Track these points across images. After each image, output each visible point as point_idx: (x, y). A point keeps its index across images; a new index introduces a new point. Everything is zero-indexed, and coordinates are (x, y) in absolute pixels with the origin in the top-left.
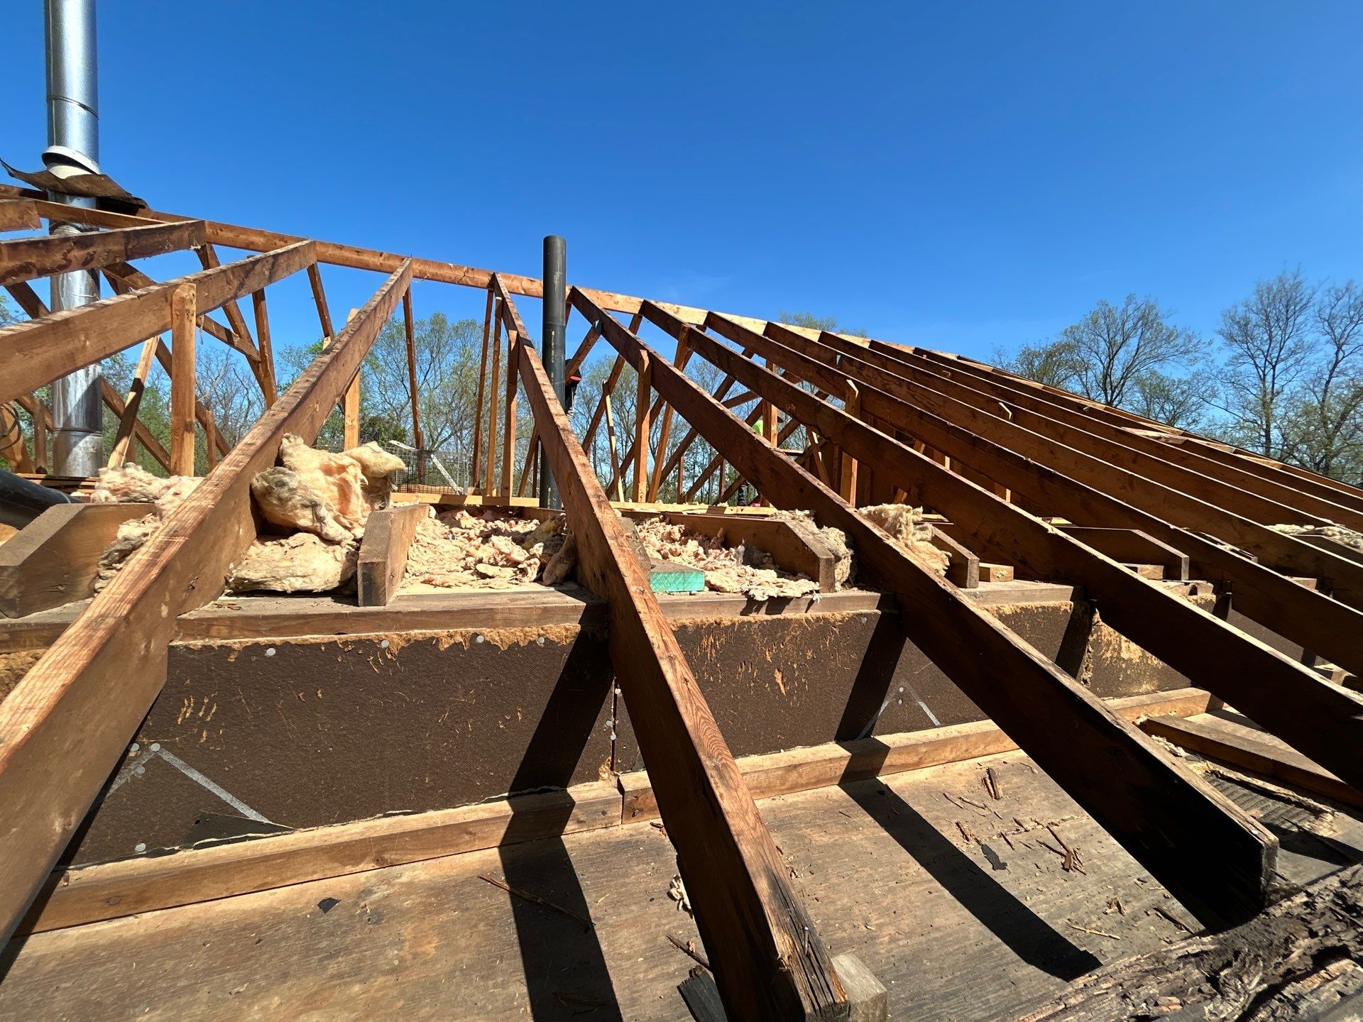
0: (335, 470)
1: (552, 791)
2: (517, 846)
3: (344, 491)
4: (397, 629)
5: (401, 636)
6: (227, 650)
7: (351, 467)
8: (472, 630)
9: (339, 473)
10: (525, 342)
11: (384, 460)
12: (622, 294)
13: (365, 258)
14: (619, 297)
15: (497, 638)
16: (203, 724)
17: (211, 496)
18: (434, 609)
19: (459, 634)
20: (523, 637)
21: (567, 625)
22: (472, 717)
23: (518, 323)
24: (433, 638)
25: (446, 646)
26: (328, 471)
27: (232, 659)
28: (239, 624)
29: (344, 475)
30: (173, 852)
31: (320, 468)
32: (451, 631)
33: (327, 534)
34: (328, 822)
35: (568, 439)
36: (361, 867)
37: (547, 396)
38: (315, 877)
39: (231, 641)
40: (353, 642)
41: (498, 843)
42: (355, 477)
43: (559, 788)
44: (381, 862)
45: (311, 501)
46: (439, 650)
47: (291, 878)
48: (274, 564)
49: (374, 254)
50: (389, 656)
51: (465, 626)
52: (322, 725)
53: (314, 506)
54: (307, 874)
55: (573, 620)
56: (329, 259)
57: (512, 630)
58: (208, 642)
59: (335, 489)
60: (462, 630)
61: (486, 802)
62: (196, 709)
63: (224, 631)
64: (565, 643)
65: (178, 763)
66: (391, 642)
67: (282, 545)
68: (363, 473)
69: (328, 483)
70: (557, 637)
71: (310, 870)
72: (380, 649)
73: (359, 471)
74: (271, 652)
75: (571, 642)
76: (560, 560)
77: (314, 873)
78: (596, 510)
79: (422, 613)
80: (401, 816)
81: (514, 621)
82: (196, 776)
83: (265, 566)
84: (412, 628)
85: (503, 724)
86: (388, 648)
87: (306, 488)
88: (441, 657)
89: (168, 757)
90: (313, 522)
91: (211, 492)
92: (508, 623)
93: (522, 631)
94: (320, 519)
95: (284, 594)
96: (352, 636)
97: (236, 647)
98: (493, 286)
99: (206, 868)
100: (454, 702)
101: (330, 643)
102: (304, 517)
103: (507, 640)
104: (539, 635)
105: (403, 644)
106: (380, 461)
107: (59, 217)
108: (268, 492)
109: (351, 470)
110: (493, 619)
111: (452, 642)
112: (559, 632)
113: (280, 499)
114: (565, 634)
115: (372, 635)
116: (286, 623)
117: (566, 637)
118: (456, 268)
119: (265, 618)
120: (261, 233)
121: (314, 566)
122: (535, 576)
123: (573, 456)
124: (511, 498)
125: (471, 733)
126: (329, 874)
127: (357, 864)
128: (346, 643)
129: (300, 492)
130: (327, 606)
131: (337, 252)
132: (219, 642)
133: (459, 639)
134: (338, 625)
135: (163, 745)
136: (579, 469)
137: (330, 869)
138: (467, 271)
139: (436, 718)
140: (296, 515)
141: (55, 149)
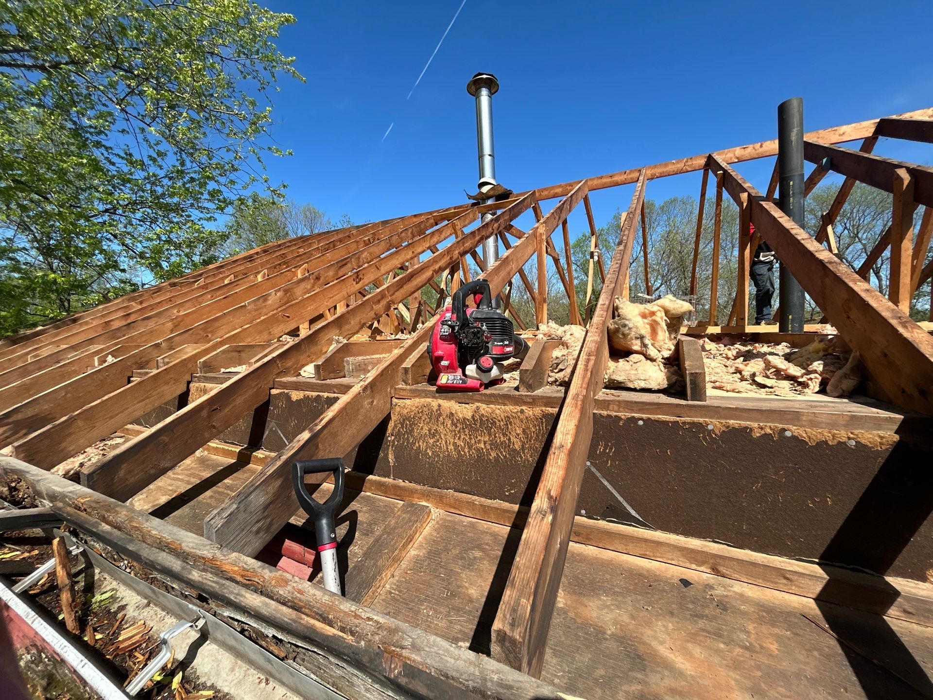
0: (648, 315)
1: (867, 573)
2: (834, 605)
3: (654, 326)
4: (718, 418)
5: (722, 423)
6: (618, 418)
7: (658, 312)
8: (781, 426)
9: (651, 317)
10: (759, 199)
11: (680, 306)
12: (848, 123)
13: (616, 179)
14: (844, 128)
15: (804, 435)
16: (609, 457)
17: (597, 335)
18: (746, 407)
19: (769, 427)
20: (831, 437)
21: (881, 433)
22: (782, 491)
23: (745, 186)
24: (747, 428)
25: (758, 435)
26: (644, 316)
27: (621, 423)
28: (623, 405)
29: (654, 317)
30: (597, 519)
31: (640, 315)
32: (761, 424)
33: (649, 355)
34: (675, 531)
35: (839, 270)
36: (702, 568)
37: (799, 238)
38: (673, 562)
39: (620, 414)
40: (688, 423)
41: (814, 597)
42: (662, 318)
43: (874, 573)
44: (715, 571)
45: (640, 335)
46: (752, 436)
47: (660, 557)
48: (627, 372)
49: (621, 174)
50: (714, 436)
51: (773, 422)
52: (671, 471)
53: (642, 338)
54: (668, 559)
55: (888, 429)
56: (595, 188)
57: (820, 431)
58: (609, 413)
59: (648, 326)
60: (772, 425)
61: (797, 560)
62: (605, 449)
63: (616, 408)
64: (879, 449)
65: (598, 474)
66: (715, 426)
67: (628, 361)
68: (666, 316)
69: (644, 323)
70: (870, 442)
71: (670, 557)
72: (707, 430)
73: (663, 314)
74: (641, 423)
75: (887, 449)
76: (846, 376)
77: (673, 560)
78: (901, 330)
79: (737, 409)
80: (726, 546)
81: (820, 423)
82: (606, 483)
83: (623, 373)
84: (730, 419)
85: (812, 503)
86: (713, 430)
87: (637, 328)
88: (755, 442)
89: (593, 470)
90: (641, 347)
91: (596, 332)
92: (813, 424)
93: (830, 432)
94: (645, 346)
95: (635, 390)
96: (688, 419)
97: (623, 417)
98: (711, 164)
99: (615, 534)
100: (766, 476)
101: (675, 422)
102: (636, 344)
103: (814, 438)
104: (849, 438)
105: (723, 429)
106: (676, 306)
107: (484, 210)
108: (617, 330)
109: (658, 314)
110: (798, 419)
111: (763, 432)
112: (873, 439)
113: (623, 334)
114: (879, 440)
115: (701, 420)
116: (647, 407)
117: (881, 444)
118: (677, 163)
119: (636, 402)
120: (560, 186)
121: (649, 374)
122: (817, 389)
123: (851, 284)
124: (746, 326)
125: (781, 503)
126: (681, 564)
127: (700, 566)
128: (684, 423)
129: (634, 330)
130: (663, 399)
131: (599, 181)
132: (615, 414)
133: (769, 431)
134: (678, 411)
135: (592, 463)
136: (863, 295)
137: (682, 561)
138: (687, 162)
139: (751, 486)
140: (632, 343)
141: (482, 180)
